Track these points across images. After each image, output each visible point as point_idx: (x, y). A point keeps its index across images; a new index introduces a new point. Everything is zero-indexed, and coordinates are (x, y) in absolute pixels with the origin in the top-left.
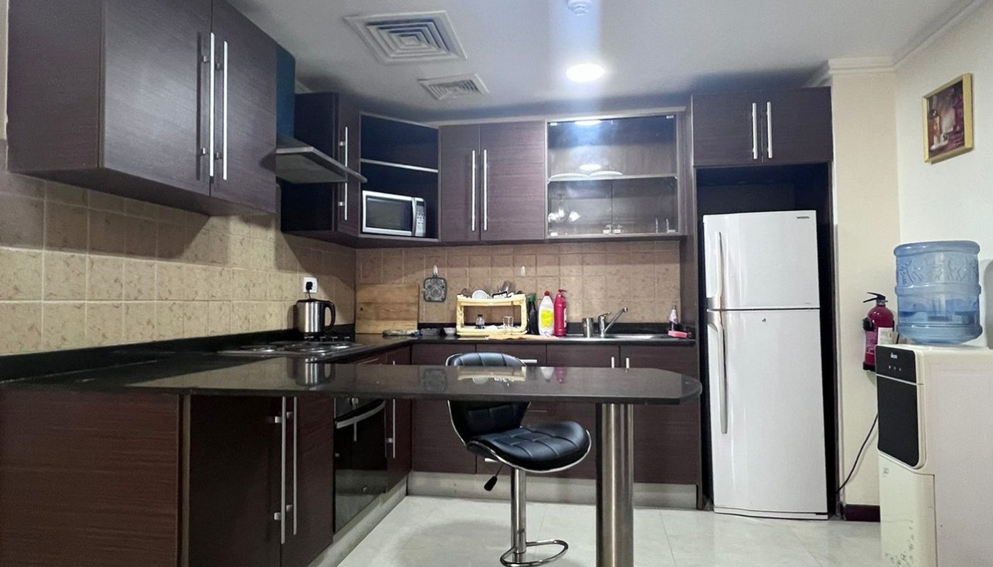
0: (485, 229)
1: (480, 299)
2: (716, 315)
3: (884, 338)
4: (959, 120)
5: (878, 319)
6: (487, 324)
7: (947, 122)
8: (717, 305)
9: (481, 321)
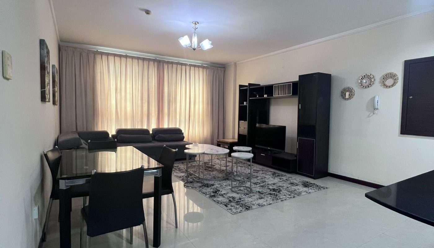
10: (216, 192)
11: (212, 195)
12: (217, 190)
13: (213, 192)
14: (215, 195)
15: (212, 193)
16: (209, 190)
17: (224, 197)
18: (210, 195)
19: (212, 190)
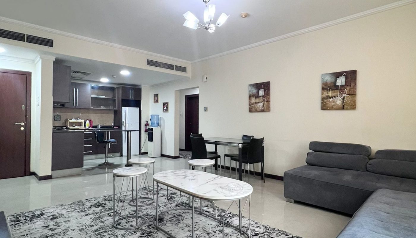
0: (77, 105)
1: (74, 120)
2: (124, 124)
3: (147, 127)
4: (158, 99)
5: (147, 124)
6: (76, 126)
7: (156, 98)
8: (124, 122)
9: (74, 125)
10: (171, 198)
11: (175, 195)
12: (170, 200)
13: (174, 198)
14: (172, 195)
15: (175, 196)
16: (178, 200)
17: (163, 194)
18: (177, 195)
19: (176, 199)
